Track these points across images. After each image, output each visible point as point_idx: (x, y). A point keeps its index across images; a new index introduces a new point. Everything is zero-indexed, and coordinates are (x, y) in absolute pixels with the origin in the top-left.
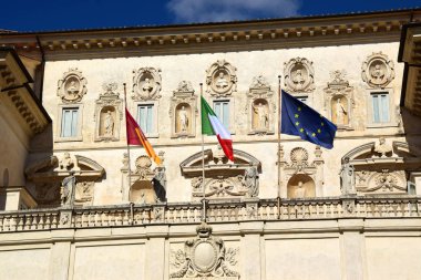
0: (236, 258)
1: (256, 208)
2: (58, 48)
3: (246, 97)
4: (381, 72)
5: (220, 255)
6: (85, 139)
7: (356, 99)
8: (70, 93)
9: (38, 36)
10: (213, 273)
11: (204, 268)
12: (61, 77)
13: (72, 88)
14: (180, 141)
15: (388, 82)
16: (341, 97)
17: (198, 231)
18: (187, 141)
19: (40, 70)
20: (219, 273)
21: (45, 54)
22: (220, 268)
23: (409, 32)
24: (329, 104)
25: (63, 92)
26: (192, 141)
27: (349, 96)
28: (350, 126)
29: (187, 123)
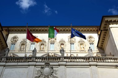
0: (57, 72)
3: (58, 43)
4: (92, 39)
5: (52, 71)
7: (86, 45)
9: (8, 27)
10: (49, 77)
11: (46, 75)
12: (12, 37)
13: (15, 40)
14: (41, 52)
16: (82, 44)
17: (45, 64)
18: (43, 52)
19: (7, 35)
20: (51, 77)
21: (9, 32)
22: (52, 75)
23: (104, 18)
24: (79, 45)
25: (12, 40)
26: (44, 52)
27: (84, 44)
28: (85, 50)
29: (43, 48)
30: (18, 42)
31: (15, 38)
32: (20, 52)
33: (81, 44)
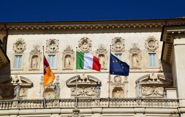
1: (99, 102)
2: (14, 29)
3: (95, 53)
4: (153, 45)
6: (25, 69)
7: (142, 56)
8: (18, 49)
9: (5, 24)
12: (15, 42)
14: (66, 71)
15: (156, 49)
16: (136, 54)
17: (73, 111)
18: (69, 71)
21: (8, 32)
23: (165, 29)
24: (131, 57)
25: (15, 48)
26: (72, 71)
27: (139, 54)
28: (140, 67)
29: (69, 64)
30: (25, 51)
31: (19, 43)
32: (32, 72)
33: (134, 55)
